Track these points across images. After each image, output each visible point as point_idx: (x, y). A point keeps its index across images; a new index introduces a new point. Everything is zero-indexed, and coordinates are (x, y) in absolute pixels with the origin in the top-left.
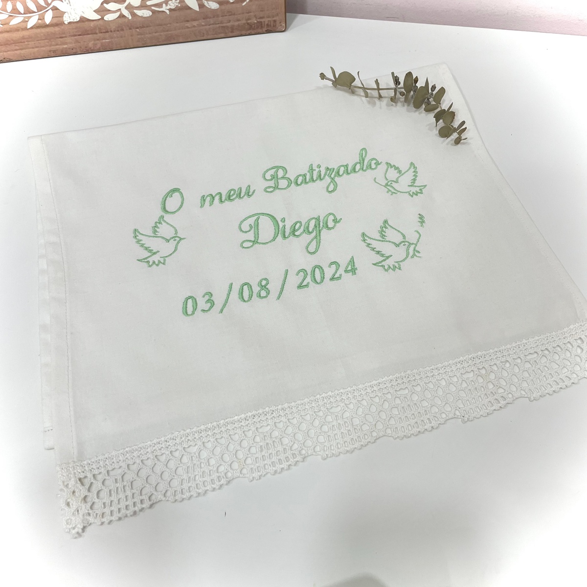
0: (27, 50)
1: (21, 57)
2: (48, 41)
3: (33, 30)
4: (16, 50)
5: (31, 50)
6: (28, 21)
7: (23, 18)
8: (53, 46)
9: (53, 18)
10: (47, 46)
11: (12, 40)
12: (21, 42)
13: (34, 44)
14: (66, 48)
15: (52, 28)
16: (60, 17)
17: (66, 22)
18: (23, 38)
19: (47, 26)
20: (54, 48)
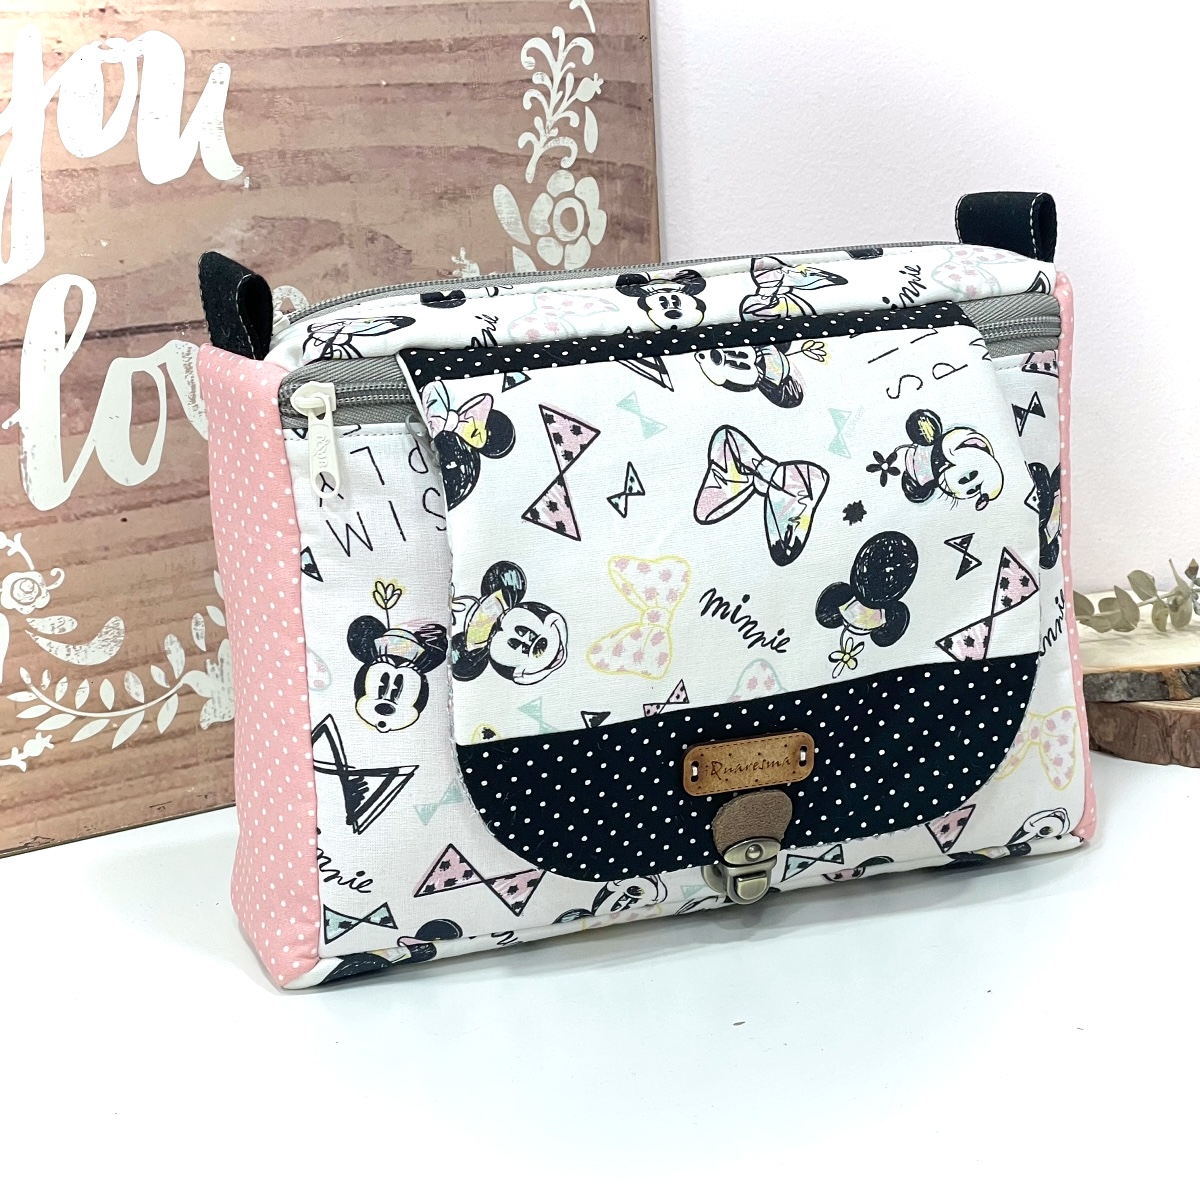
0: (97, 810)
1: (78, 829)
2: (151, 778)
3: (125, 751)
4: (70, 811)
5: (106, 807)
6: (117, 729)
7: (108, 720)
8: (162, 791)
9: (177, 714)
10: (148, 793)
11: (68, 784)
12: (88, 789)
13: (120, 789)
14: (192, 794)
15: (170, 741)
16: (192, 712)
17: (204, 726)
18: (96, 776)
19: (158, 738)
20: (161, 797)
